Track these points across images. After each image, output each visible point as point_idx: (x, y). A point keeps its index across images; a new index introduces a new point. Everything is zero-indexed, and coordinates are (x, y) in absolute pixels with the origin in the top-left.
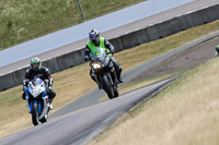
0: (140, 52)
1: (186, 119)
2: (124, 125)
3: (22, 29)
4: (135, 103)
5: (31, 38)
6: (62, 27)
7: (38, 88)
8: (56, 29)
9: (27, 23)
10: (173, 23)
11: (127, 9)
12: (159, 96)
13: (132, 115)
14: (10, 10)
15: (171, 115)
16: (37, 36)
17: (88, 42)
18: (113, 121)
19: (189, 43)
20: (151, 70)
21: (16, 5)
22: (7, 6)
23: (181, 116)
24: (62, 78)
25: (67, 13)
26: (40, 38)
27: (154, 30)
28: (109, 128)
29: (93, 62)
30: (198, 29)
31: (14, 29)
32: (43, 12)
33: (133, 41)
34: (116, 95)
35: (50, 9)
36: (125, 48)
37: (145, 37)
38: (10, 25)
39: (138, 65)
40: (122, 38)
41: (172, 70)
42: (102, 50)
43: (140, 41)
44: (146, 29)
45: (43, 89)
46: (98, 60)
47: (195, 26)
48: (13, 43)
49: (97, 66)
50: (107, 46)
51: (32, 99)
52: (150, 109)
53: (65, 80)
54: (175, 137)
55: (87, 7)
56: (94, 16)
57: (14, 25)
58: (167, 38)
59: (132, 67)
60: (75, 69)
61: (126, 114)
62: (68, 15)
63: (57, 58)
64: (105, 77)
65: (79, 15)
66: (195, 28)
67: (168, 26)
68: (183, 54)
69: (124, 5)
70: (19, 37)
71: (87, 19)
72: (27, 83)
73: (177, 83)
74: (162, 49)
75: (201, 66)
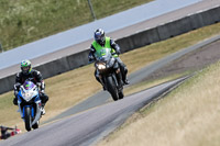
0: (151, 51)
1: (197, 119)
2: (134, 125)
3: (32, 28)
4: (145, 103)
5: (41, 37)
6: (72, 26)
7: (30, 92)
8: (66, 28)
9: (37, 22)
10: (184, 22)
11: (137, 8)
12: (170, 95)
13: (143, 115)
14: (20, 9)
15: (181, 115)
16: (47, 35)
17: (94, 42)
18: (123, 121)
19: (200, 43)
20: (161, 69)
21: (26, 3)
22: (17, 4)
23: (191, 116)
24: (72, 78)
25: (78, 12)
26: (50, 37)
27: (165, 29)
28: (119, 128)
29: (98, 62)
30: (210, 28)
31: (24, 27)
32: (53, 11)
33: (144, 40)
34: (121, 96)
35: (61, 8)
36: (136, 47)
37: (155, 36)
38: (20, 24)
39: (148, 64)
40: (133, 37)
41: (183, 69)
42: (107, 50)
43: (151, 40)
44: (156, 28)
45: (36, 93)
46: (103, 61)
47: (206, 25)
48: (23, 42)
49: (101, 67)
50: (113, 47)
51: (24, 104)
52: (160, 109)
53: (75, 80)
54: (185, 136)
55: (97, 5)
56: (104, 15)
57: (24, 23)
58: (178, 37)
59: (142, 67)
60: (85, 68)
61: (136, 114)
62: (79, 14)
63: (67, 57)
64: (110, 78)
65: (89, 14)
66: (206, 28)
67: (178, 25)
68: (194, 53)
69: (135, 4)
70: (29, 36)
71: (98, 18)
72: (18, 87)
73: (188, 83)
74: (173, 49)
75: (212, 66)
